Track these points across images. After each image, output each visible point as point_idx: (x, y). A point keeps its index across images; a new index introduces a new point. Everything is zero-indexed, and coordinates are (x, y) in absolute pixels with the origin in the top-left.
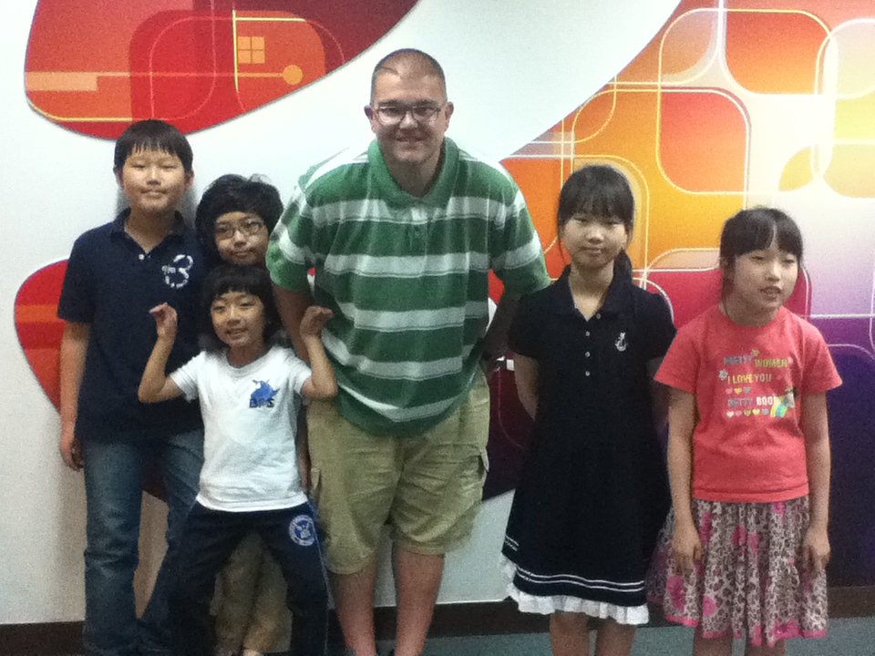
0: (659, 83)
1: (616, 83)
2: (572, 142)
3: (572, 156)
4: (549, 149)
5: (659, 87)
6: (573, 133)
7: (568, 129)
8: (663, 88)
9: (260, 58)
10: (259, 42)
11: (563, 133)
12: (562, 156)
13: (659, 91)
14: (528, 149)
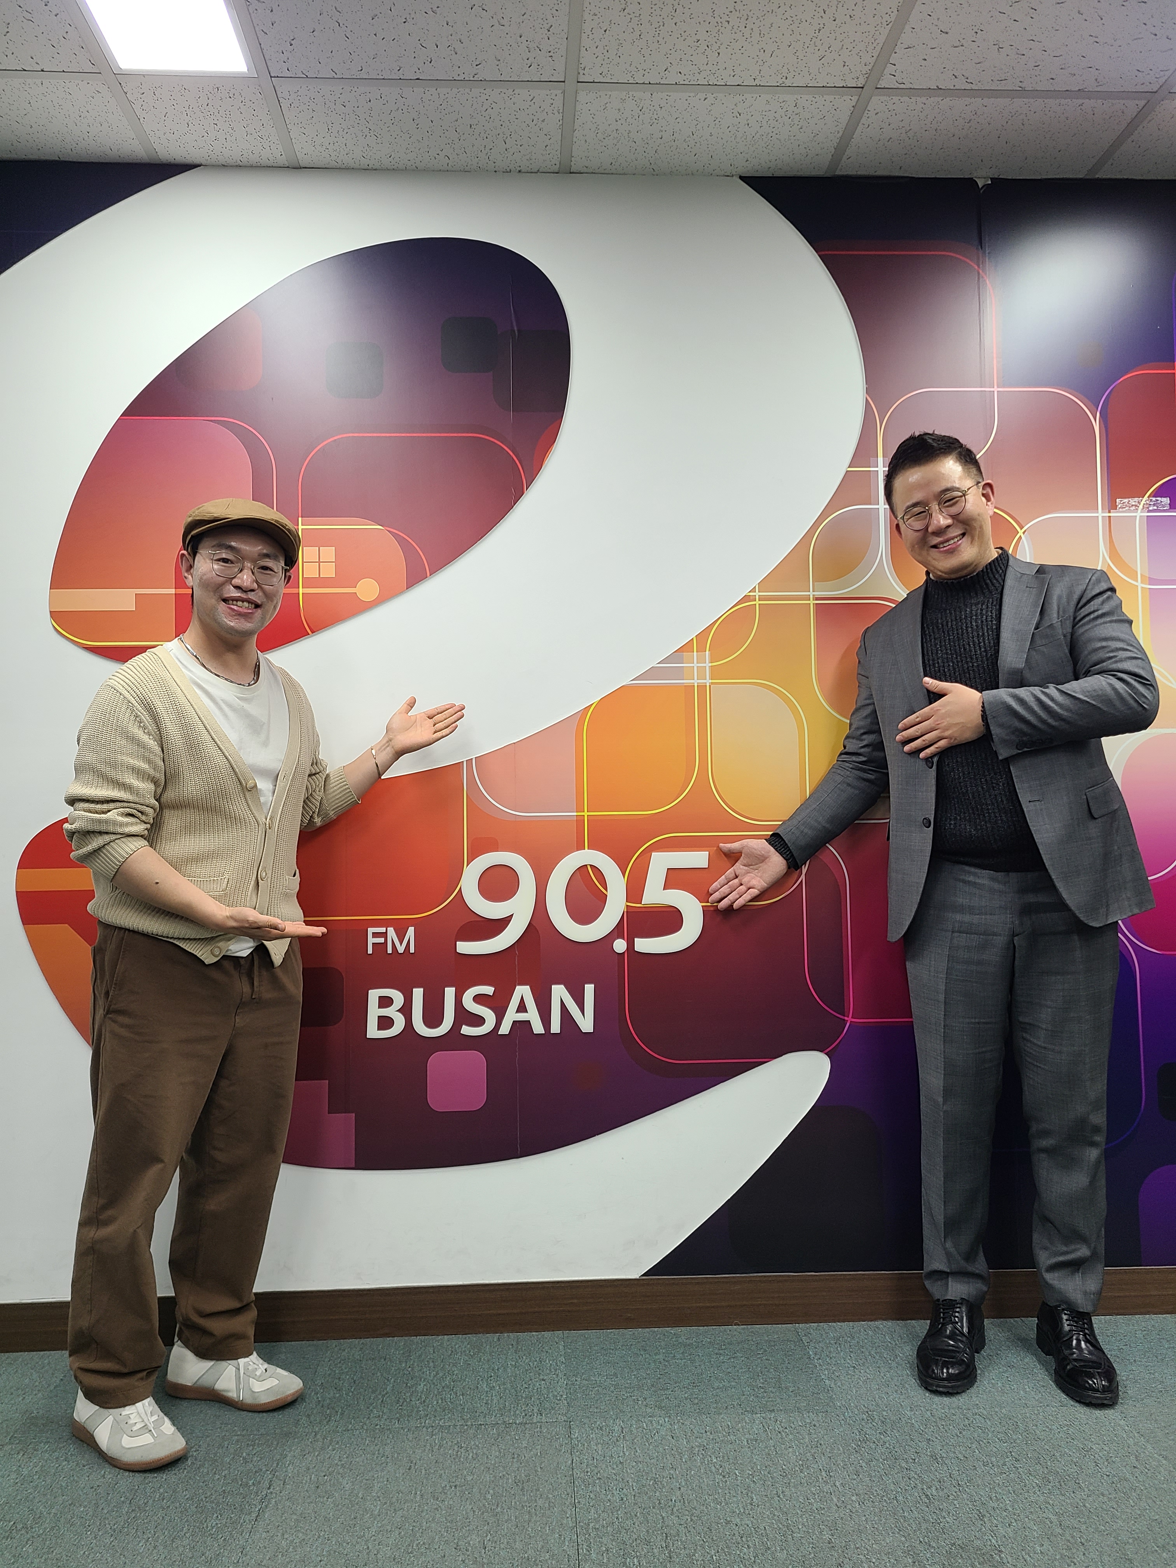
0: (811, 593)
1: (757, 594)
2: (708, 665)
3: (708, 682)
4: (679, 673)
5: (811, 597)
6: (707, 652)
7: (701, 649)
8: (817, 599)
9: (329, 571)
10: (328, 553)
11: (695, 653)
12: (696, 682)
13: (812, 602)
14: (651, 673)
